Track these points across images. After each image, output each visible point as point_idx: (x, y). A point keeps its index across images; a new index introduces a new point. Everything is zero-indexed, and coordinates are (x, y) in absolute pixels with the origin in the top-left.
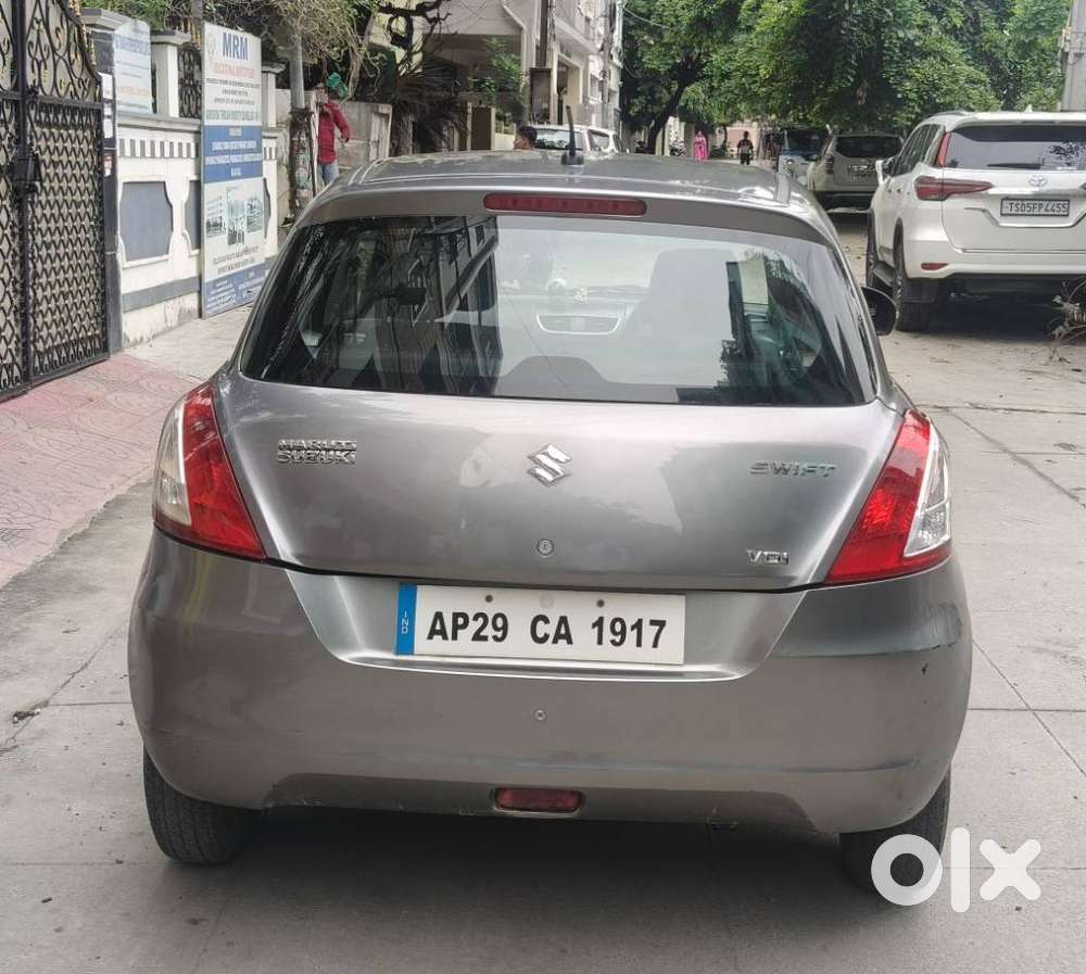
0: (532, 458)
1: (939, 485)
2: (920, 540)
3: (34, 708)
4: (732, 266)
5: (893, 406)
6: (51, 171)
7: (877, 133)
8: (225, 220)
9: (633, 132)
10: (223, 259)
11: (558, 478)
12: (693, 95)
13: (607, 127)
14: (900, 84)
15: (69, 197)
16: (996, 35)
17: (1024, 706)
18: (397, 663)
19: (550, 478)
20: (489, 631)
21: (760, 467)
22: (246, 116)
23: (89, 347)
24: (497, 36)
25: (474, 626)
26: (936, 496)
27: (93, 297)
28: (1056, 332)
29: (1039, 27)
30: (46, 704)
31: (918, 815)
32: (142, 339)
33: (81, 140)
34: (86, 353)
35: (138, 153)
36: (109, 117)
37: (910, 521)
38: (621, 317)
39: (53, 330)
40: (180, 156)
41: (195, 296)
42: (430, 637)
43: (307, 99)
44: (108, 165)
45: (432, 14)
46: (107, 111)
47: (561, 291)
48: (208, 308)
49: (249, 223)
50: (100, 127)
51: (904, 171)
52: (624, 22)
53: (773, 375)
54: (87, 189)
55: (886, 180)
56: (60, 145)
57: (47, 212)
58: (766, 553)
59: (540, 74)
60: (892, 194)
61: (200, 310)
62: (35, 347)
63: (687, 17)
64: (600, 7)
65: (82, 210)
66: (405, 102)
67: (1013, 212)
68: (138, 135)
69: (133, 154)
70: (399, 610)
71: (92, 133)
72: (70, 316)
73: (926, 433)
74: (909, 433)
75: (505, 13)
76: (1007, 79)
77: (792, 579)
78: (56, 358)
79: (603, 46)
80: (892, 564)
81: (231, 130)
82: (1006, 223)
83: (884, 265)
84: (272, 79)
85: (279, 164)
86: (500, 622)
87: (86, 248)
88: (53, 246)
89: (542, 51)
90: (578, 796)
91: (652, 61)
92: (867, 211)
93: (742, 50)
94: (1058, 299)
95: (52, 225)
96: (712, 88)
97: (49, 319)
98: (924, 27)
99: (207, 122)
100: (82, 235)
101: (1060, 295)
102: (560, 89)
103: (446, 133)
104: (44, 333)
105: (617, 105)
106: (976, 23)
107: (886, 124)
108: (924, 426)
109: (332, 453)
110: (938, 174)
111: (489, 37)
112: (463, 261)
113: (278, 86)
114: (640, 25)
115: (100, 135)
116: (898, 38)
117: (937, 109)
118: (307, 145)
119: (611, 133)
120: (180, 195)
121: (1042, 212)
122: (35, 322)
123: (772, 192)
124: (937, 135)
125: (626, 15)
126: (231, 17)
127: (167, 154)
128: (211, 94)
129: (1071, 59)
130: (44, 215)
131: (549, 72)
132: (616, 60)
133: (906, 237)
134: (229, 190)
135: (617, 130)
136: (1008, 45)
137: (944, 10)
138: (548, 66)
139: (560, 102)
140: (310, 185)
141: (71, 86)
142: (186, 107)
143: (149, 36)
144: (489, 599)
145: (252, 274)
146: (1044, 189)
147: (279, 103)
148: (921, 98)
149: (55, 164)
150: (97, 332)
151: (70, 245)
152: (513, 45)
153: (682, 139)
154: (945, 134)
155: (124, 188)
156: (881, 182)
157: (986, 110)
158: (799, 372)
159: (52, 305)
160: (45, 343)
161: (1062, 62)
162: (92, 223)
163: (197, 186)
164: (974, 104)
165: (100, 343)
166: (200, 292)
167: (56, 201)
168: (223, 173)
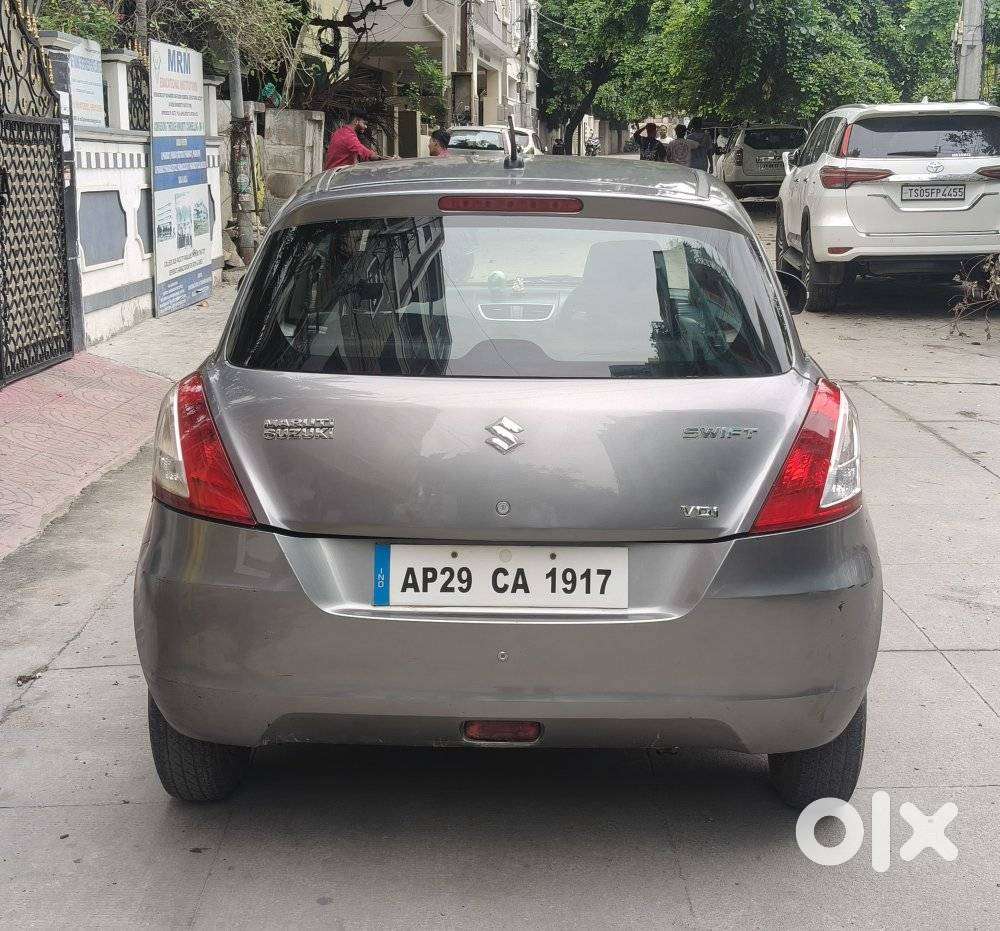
0: (488, 429)
1: (850, 445)
2: (834, 493)
3: (35, 673)
4: (658, 255)
5: (807, 375)
6: (16, 184)
7: (783, 125)
8: (174, 226)
9: (550, 130)
10: (174, 261)
11: (513, 447)
12: (606, 93)
13: (525, 127)
14: (804, 78)
15: (33, 208)
16: (893, 30)
17: (931, 647)
18: (374, 613)
19: (506, 446)
20: (455, 583)
21: (691, 432)
22: (191, 127)
23: (55, 347)
24: (418, 43)
25: (442, 579)
26: (848, 454)
27: (57, 300)
28: (956, 309)
29: (933, 22)
30: (46, 668)
31: (838, 738)
32: (102, 338)
33: (42, 155)
34: (53, 353)
35: (94, 165)
36: (67, 132)
37: (825, 477)
38: (556, 305)
39: (23, 332)
40: (132, 166)
41: (148, 297)
42: (404, 590)
43: (246, 109)
44: (67, 176)
45: (358, 24)
46: (65, 126)
47: (500, 281)
48: (162, 309)
49: (196, 227)
50: (59, 141)
51: (809, 162)
52: (539, 25)
53: (699, 351)
54: (49, 199)
55: (793, 171)
56: (24, 159)
57: (14, 222)
58: (698, 508)
59: (461, 78)
60: (798, 183)
61: (154, 310)
62: (7, 349)
63: (598, 19)
64: (516, 13)
65: (45, 219)
66: (336, 109)
67: (913, 197)
68: (93, 148)
69: (89, 166)
70: (376, 567)
71: (52, 148)
72: (37, 319)
73: (837, 399)
74: (822, 399)
75: (426, 22)
76: (905, 71)
77: (722, 530)
78: (26, 357)
79: (519, 49)
80: (810, 514)
81: (178, 140)
82: (906, 208)
83: (794, 250)
84: (213, 91)
85: (222, 171)
86: (464, 575)
87: (50, 255)
88: (20, 254)
89: (463, 55)
90: (538, 726)
91: (567, 62)
92: (775, 200)
93: (652, 50)
94: (957, 278)
95: (19, 234)
96: (624, 86)
97: (18, 322)
98: (824, 24)
99: (156, 134)
100: (46, 243)
101: (959, 273)
102: (480, 91)
103: (375, 137)
104: (14, 335)
105: (534, 106)
106: (873, 19)
107: (792, 116)
108: (835, 393)
109: (312, 430)
110: (841, 163)
111: (412, 44)
112: (414, 257)
113: (218, 98)
114: (555, 29)
115: (59, 149)
116: (801, 35)
117: (839, 102)
118: (247, 153)
119: (530, 132)
120: (132, 202)
121: (940, 196)
122: (6, 324)
123: (694, 187)
124: (840, 127)
125: (541, 19)
126: (175, 33)
127: (120, 165)
128: (158, 107)
129: (964, 52)
130: (12, 225)
131: (470, 75)
132: (532, 63)
133: (813, 224)
134: (177, 197)
135: (535, 129)
136: (904, 40)
137: (843, 8)
138: (469, 70)
139: (481, 104)
140: (251, 189)
141: (32, 104)
142: (135, 120)
143: (100, 55)
144: (454, 555)
145: (200, 275)
146: (941, 175)
147: (220, 113)
148: (823, 91)
149: (20, 178)
150: (62, 333)
151: (35, 253)
152: (435, 51)
153: (596, 135)
154: (847, 126)
155: (82, 198)
156: (788, 172)
157: (886, 102)
158: (723, 348)
159: (21, 309)
160: (15, 344)
161: (955, 54)
162: (55, 231)
163: (148, 194)
164: (873, 95)
165: (64, 343)
166: (153, 293)
167: (22, 212)
168: (171, 181)
